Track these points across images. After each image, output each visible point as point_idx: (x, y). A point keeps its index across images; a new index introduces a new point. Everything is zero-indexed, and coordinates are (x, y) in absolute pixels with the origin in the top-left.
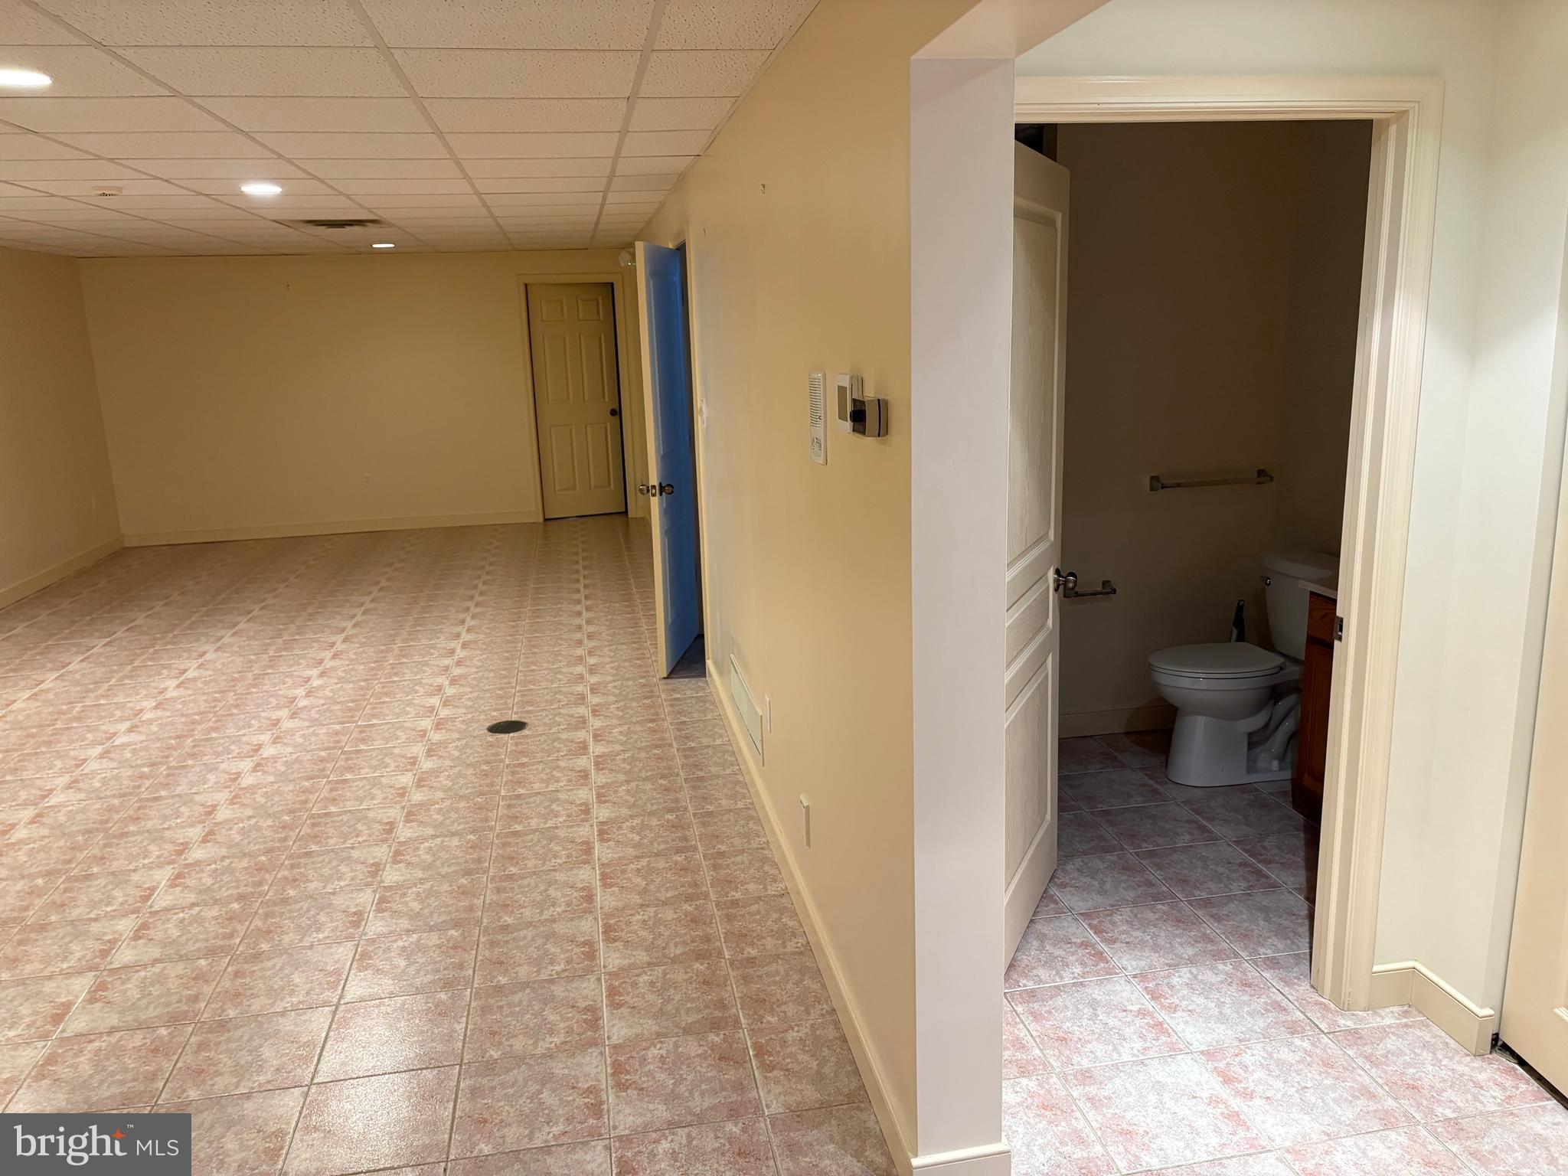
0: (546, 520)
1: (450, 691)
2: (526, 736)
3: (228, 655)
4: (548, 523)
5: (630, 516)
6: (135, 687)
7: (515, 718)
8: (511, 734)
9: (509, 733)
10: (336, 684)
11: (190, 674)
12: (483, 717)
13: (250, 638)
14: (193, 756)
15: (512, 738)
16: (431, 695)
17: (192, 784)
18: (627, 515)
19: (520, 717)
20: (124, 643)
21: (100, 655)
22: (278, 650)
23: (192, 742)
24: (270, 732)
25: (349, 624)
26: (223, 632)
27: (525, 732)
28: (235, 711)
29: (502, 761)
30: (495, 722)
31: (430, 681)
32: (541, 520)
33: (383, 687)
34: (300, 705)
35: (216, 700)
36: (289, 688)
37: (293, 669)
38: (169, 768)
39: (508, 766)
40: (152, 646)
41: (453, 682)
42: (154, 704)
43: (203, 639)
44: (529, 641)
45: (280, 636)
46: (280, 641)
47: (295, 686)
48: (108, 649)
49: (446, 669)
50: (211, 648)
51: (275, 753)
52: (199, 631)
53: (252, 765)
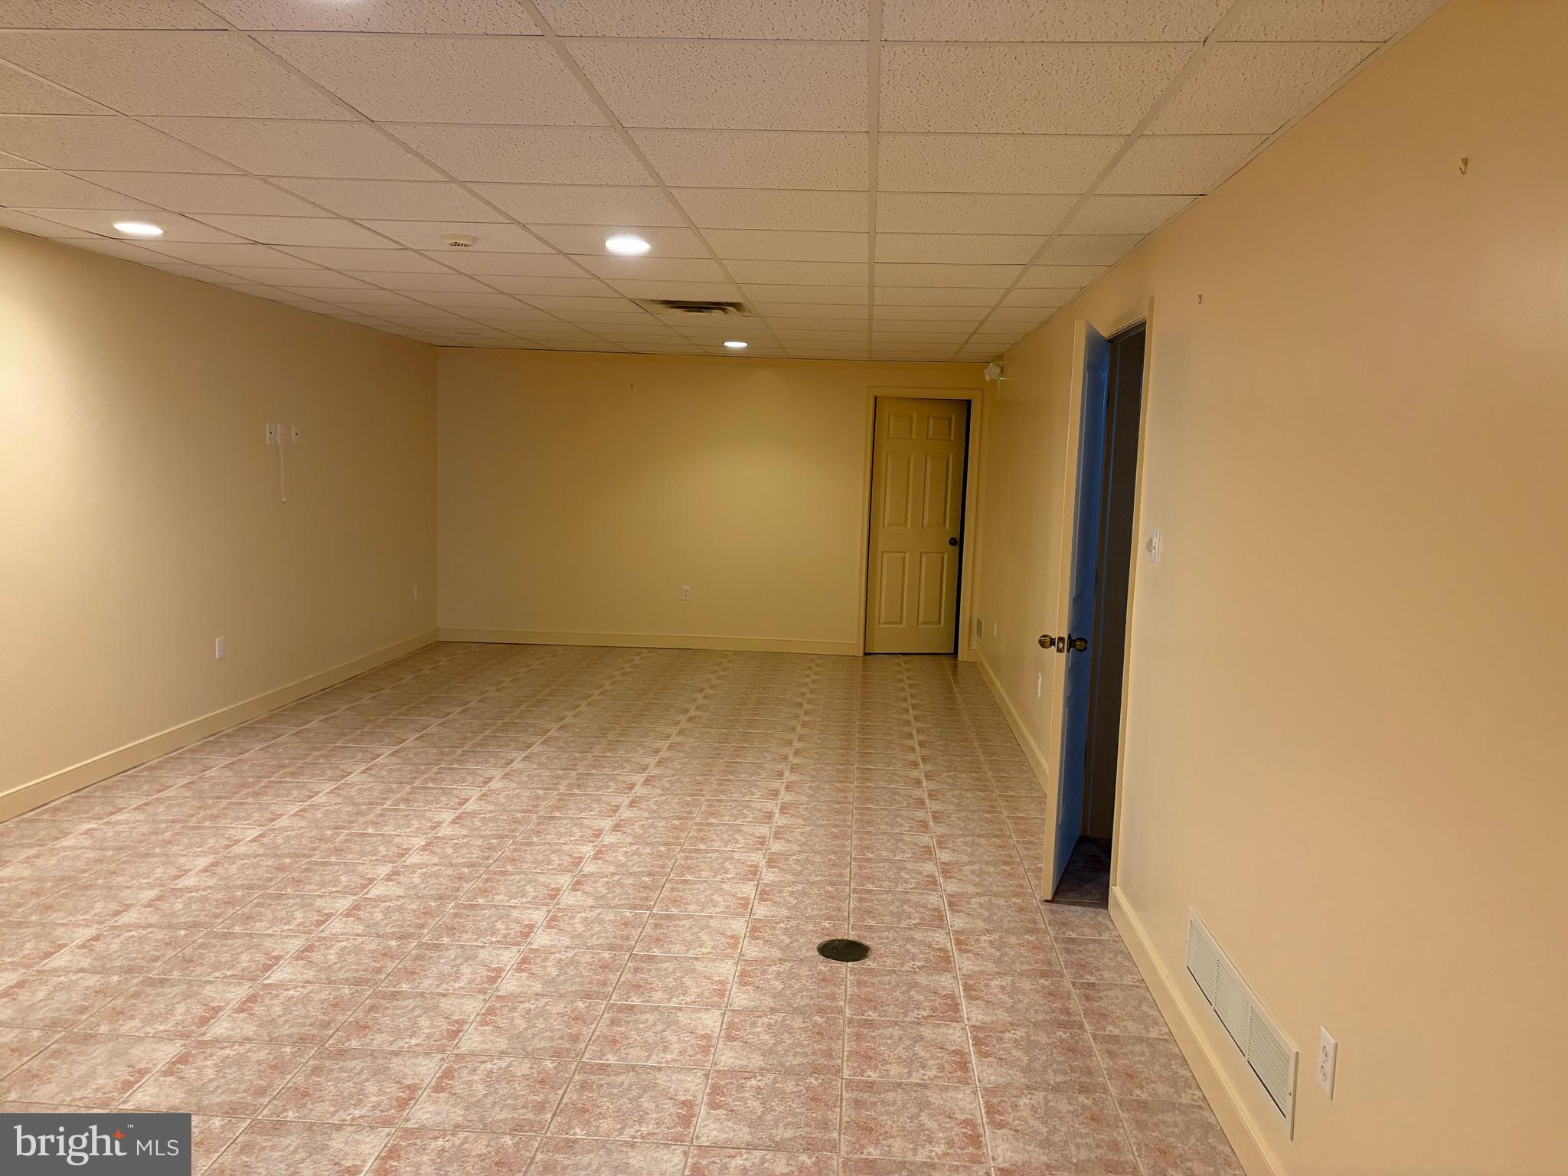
0: (866, 654)
1: (769, 876)
2: (870, 971)
3: (515, 785)
4: (868, 657)
5: (959, 658)
6: (407, 816)
7: (852, 936)
8: (850, 964)
9: (848, 961)
10: (631, 844)
11: (470, 807)
12: (810, 927)
13: (542, 766)
14: (451, 930)
15: (852, 970)
16: (745, 880)
17: (442, 978)
18: (956, 657)
19: (859, 936)
20: (411, 756)
21: (383, 765)
22: (570, 786)
23: (454, 908)
24: (546, 908)
25: (651, 761)
26: (514, 754)
27: (869, 963)
28: (510, 868)
29: (841, 1011)
30: (827, 939)
31: (743, 857)
32: (861, 654)
33: (687, 858)
34: (587, 870)
35: (491, 848)
36: (576, 843)
37: (583, 815)
38: (420, 946)
39: (850, 1021)
40: (438, 762)
41: (771, 863)
42: (423, 844)
43: (493, 760)
44: (861, 814)
45: (574, 768)
46: (573, 774)
47: (583, 841)
48: (394, 760)
49: (762, 841)
50: (498, 773)
51: (548, 943)
52: (490, 749)
53: (518, 958)
